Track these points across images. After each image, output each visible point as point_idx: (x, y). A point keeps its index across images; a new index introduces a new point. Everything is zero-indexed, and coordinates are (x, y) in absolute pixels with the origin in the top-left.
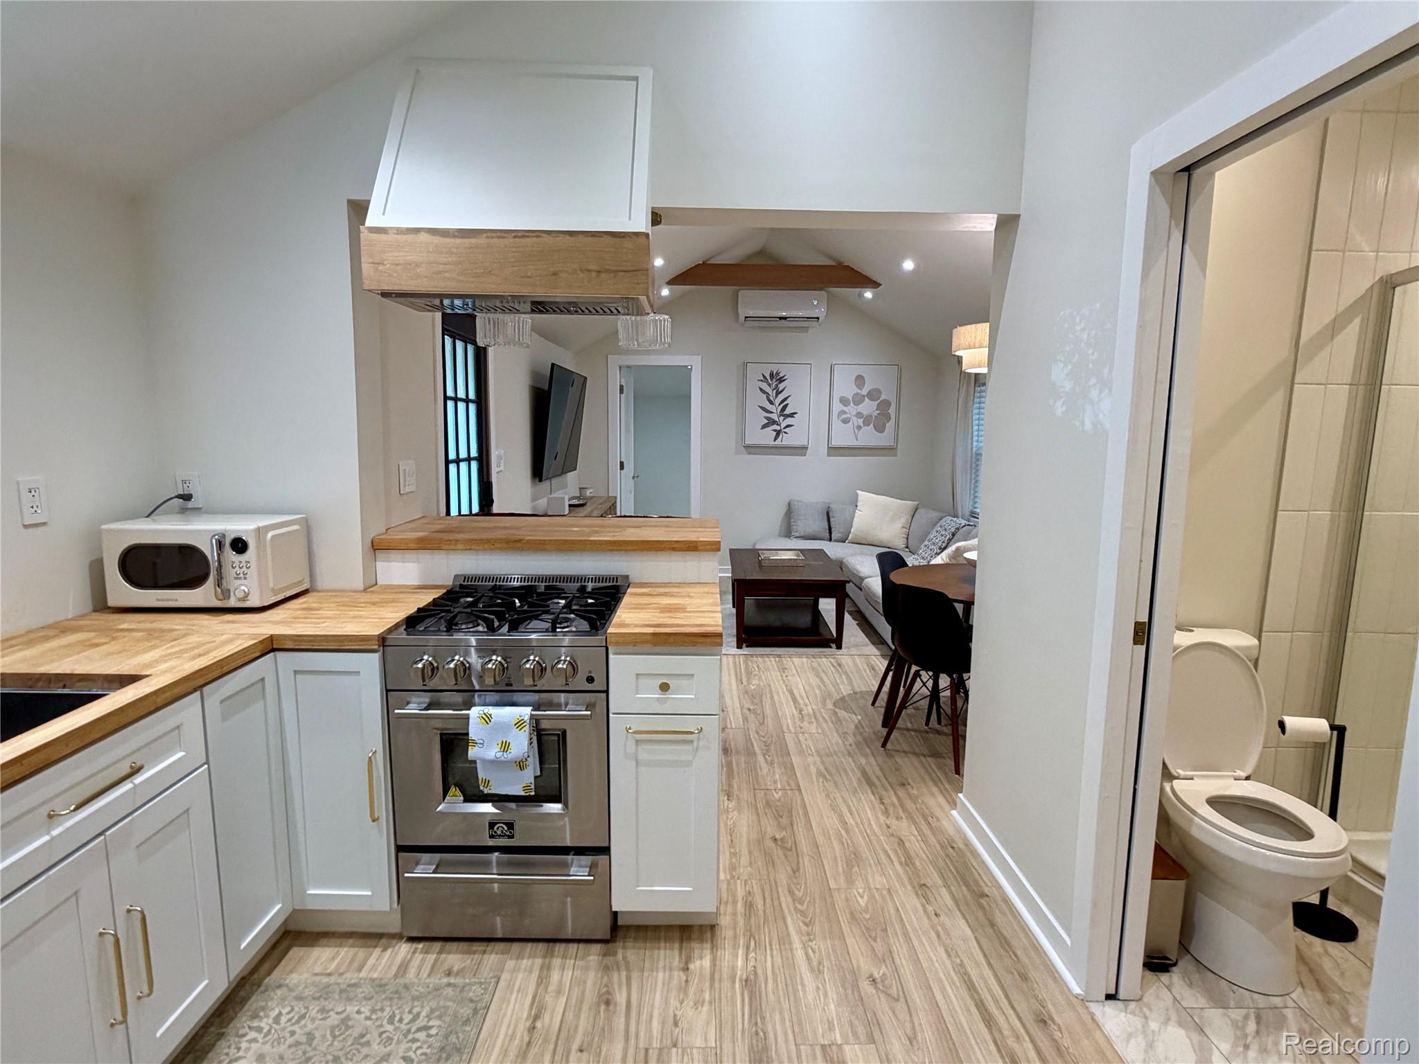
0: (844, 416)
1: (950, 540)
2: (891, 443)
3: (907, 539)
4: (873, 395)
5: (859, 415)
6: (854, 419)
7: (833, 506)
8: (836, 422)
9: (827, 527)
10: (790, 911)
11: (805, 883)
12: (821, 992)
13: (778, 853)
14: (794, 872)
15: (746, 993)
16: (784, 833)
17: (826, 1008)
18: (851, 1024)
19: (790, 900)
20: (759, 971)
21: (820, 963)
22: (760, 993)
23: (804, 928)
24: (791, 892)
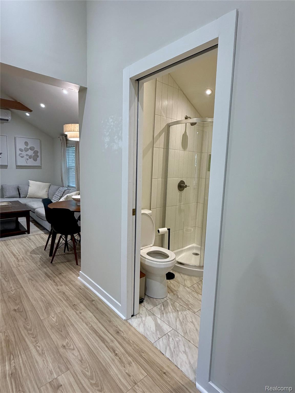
0: (21, 155)
1: (63, 194)
2: (39, 165)
3: (48, 195)
4: (32, 149)
5: (27, 155)
6: (25, 156)
7: (20, 186)
8: (18, 157)
9: (18, 193)
10: (26, 335)
11: (31, 322)
12: (45, 361)
13: (17, 315)
14: (25, 319)
15: (12, 380)
16: (19, 306)
17: (48, 366)
18: (59, 367)
19: (25, 331)
20: (17, 367)
21: (42, 350)
22: (19, 376)
23: (33, 340)
24: (25, 328)
